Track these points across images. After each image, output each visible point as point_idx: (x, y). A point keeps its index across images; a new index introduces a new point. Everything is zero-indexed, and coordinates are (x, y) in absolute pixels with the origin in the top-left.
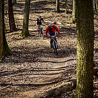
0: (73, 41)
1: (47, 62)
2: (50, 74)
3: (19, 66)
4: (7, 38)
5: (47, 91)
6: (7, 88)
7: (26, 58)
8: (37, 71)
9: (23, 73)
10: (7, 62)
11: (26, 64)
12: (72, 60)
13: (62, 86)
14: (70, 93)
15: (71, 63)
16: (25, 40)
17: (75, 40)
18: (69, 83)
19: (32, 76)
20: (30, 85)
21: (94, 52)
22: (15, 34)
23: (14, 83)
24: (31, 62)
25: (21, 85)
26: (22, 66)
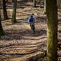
0: (44, 26)
1: (28, 39)
2: (30, 47)
3: (10, 42)
4: (2, 24)
5: (28, 58)
6: (2, 56)
7: (15, 37)
8: (22, 45)
9: (13, 47)
10: (2, 40)
11: (14, 41)
12: (44, 38)
13: (38, 55)
14: (43, 59)
15: (43, 40)
16: (14, 26)
17: (46, 25)
18: (42, 52)
19: (18, 48)
20: (17, 54)
21: (58, 33)
22: (7, 21)
23: (7, 53)
24: (18, 39)
25: (11, 54)
26: (12, 42)
